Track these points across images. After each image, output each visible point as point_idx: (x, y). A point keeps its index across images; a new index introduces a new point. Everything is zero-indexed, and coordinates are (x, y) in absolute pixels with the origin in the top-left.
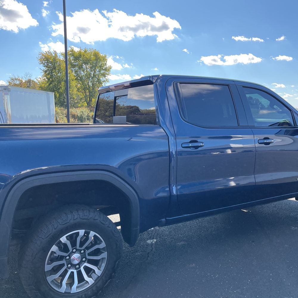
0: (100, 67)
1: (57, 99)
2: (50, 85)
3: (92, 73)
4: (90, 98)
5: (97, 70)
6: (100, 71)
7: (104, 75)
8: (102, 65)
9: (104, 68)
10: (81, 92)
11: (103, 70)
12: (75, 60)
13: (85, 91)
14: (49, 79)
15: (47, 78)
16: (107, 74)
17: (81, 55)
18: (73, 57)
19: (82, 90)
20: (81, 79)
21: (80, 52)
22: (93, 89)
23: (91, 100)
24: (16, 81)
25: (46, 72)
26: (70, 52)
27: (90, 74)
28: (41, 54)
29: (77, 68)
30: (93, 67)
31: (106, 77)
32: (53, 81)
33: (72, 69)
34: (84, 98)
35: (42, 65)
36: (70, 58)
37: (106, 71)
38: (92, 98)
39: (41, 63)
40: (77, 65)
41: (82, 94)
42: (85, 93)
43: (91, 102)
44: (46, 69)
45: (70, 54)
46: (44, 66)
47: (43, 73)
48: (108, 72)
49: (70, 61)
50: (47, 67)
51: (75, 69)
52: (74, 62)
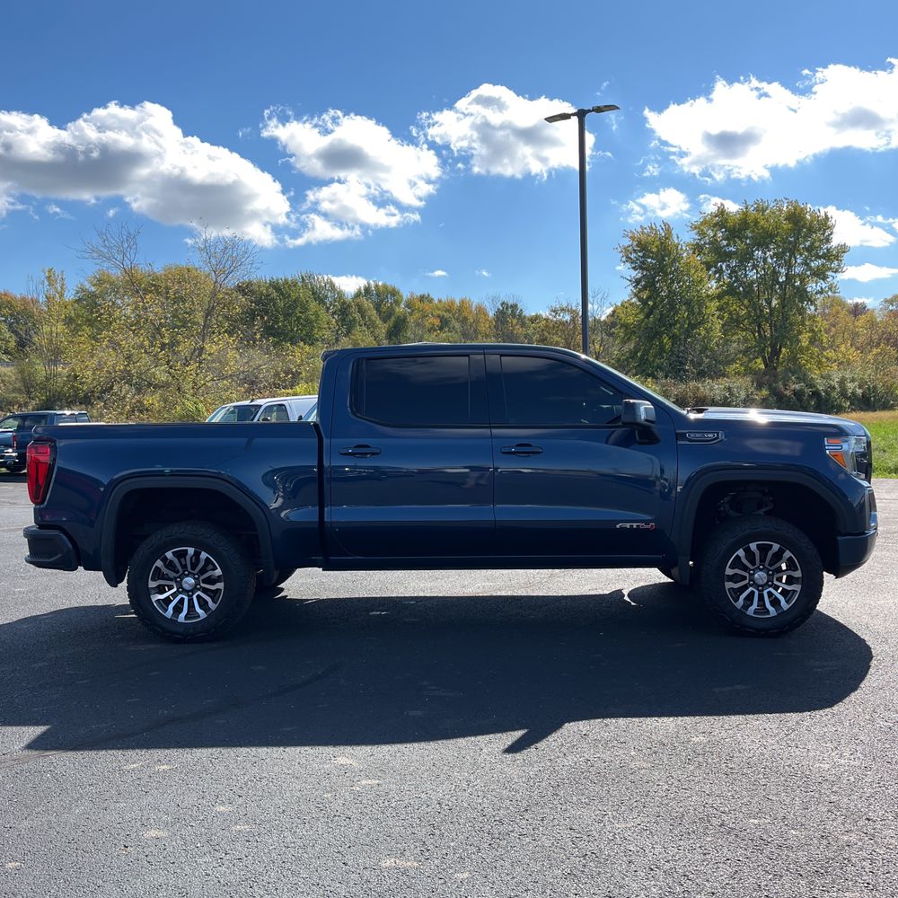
0: (810, 249)
1: (665, 355)
2: (647, 316)
3: (783, 271)
4: (773, 346)
5: (799, 261)
6: (806, 263)
7: (820, 274)
8: (813, 244)
9: (821, 253)
10: (746, 330)
11: (820, 257)
12: (728, 239)
13: (759, 326)
14: (644, 302)
15: (640, 299)
16: (830, 269)
17: (746, 223)
18: (723, 230)
19: (750, 324)
20: (748, 291)
21: (745, 214)
22: (786, 318)
23: (776, 353)
24: (562, 314)
25: (638, 282)
26: (716, 216)
27: (775, 274)
28: (630, 235)
29: (734, 263)
31: (829, 279)
32: (655, 307)
33: (721, 266)
34: (755, 347)
35: (628, 265)
36: (715, 235)
37: (829, 259)
38: (780, 347)
39: (624, 259)
40: (735, 253)
41: (750, 335)
42: (759, 332)
43: (778, 359)
44: (640, 275)
45: (715, 225)
46: (633, 268)
47: (631, 287)
48: (836, 262)
49: (714, 242)
50: (642, 269)
51: (728, 266)
52: (727, 245)
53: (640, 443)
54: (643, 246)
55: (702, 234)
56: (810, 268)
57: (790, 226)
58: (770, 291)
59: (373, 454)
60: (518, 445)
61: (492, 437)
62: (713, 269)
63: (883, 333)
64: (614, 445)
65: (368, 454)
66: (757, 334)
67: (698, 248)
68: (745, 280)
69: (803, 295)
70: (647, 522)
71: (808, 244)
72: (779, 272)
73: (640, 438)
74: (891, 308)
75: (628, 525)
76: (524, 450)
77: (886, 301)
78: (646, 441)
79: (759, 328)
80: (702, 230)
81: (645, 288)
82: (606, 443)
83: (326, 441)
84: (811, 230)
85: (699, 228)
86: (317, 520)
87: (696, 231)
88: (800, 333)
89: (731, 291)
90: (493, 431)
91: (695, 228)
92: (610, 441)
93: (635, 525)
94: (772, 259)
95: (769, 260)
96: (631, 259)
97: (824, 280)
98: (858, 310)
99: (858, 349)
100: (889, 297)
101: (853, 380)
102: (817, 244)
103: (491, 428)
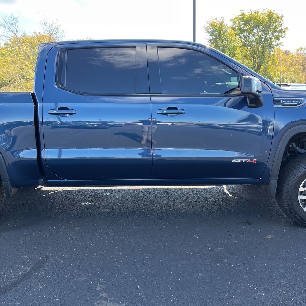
0: (274, 29)
3: (264, 37)
4: (258, 66)
5: (270, 33)
7: (277, 38)
8: (276, 26)
9: (278, 30)
10: (249, 59)
11: (277, 32)
12: (244, 24)
13: (254, 58)
16: (281, 36)
17: (251, 18)
18: (243, 21)
19: (250, 57)
20: (251, 44)
21: (250, 15)
22: (263, 55)
23: (259, 68)
25: (211, 41)
26: (240, 15)
27: (261, 38)
28: (208, 22)
29: (246, 34)
30: (266, 30)
31: (280, 40)
33: (241, 35)
34: (252, 66)
35: (207, 34)
36: (240, 23)
37: (281, 33)
38: (261, 66)
39: (206, 31)
40: (247, 30)
41: (249, 61)
42: (253, 60)
43: (260, 70)
44: (211, 38)
45: (240, 19)
46: (209, 35)
47: (208, 42)
48: (283, 34)
49: (239, 26)
50: (212, 35)
51: (243, 35)
52: (244, 27)
53: (249, 107)
54: (213, 26)
55: (234, 23)
56: (273, 36)
57: (268, 19)
58: (258, 45)
59: (71, 114)
60: (169, 108)
61: (151, 103)
62: (238, 36)
63: (297, 61)
64: (229, 107)
65: (67, 114)
66: (252, 61)
67: (233, 28)
68: (249, 40)
69: (270, 46)
70: (252, 159)
71: (274, 26)
72: (262, 37)
73: (250, 103)
74: (298, 52)
75: (239, 161)
76: (172, 111)
77: (297, 50)
78: (254, 105)
79: (253, 59)
80: (235, 21)
81: (213, 43)
82: (225, 106)
83: (39, 105)
84: (275, 21)
85: (233, 21)
86: (36, 157)
87: (232, 22)
88: (268, 60)
89: (244, 45)
90: (152, 98)
91: (232, 21)
92: (227, 105)
93: (244, 161)
94: (260, 32)
95: (259, 32)
96: (208, 32)
97: (279, 40)
98: (287, 53)
99: (287, 67)
100: (298, 48)
101: (287, 78)
102: (277, 26)
103: (150, 96)
